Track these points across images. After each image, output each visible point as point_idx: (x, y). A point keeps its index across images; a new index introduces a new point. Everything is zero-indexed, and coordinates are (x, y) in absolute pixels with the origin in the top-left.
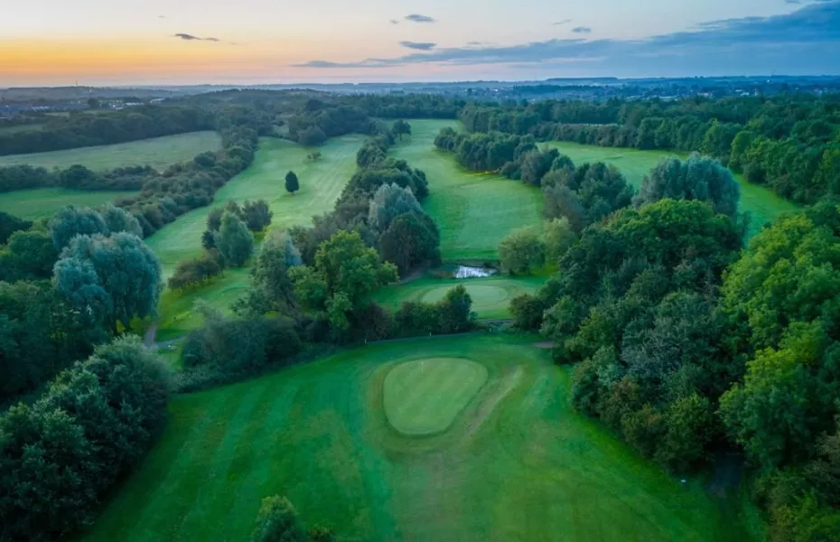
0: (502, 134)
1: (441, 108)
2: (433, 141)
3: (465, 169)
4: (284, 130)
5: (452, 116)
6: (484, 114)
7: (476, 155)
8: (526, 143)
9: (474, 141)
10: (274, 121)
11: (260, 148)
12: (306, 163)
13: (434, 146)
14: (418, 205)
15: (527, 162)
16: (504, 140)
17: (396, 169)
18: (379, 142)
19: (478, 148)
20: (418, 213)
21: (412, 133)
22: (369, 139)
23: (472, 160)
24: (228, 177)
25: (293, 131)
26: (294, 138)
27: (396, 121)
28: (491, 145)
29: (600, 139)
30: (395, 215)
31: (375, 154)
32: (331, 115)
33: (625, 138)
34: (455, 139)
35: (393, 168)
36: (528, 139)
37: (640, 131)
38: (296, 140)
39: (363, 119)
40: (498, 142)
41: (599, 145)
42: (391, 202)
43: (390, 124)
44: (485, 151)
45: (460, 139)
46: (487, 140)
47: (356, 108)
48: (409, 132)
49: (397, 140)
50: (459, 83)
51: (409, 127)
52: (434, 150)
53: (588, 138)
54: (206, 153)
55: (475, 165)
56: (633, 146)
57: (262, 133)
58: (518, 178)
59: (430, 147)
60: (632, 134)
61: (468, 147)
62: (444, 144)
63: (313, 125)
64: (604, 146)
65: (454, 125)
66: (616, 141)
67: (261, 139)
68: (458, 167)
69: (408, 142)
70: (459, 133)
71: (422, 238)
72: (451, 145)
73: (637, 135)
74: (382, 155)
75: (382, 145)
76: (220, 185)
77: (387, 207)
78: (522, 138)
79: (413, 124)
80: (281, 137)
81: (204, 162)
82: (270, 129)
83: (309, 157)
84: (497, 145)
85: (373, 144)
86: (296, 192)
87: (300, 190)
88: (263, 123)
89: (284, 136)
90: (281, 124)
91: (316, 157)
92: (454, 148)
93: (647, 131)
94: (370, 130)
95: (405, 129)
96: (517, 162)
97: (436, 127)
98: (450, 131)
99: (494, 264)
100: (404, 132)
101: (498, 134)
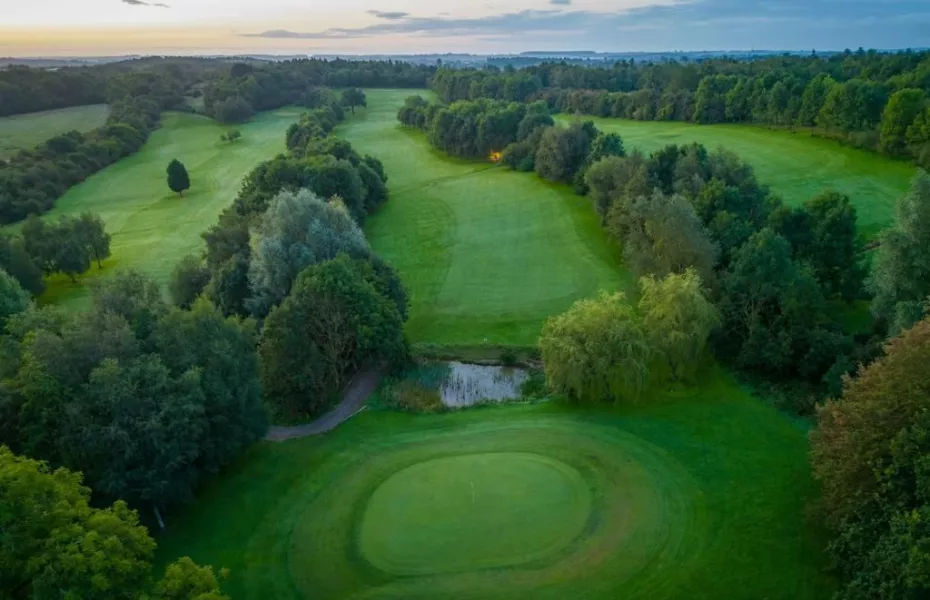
0: (496, 103)
1: (406, 75)
2: (395, 115)
3: (445, 153)
4: (198, 103)
5: (421, 84)
6: (464, 78)
7: (461, 133)
8: (536, 115)
9: (456, 112)
10: (188, 92)
11: (161, 126)
12: (217, 146)
13: (398, 123)
14: (357, 235)
15: (546, 145)
16: (501, 111)
17: (332, 156)
18: (320, 116)
19: (462, 122)
20: (358, 255)
21: (368, 105)
22: (309, 113)
23: (453, 140)
24: (94, 169)
25: (209, 103)
26: (209, 112)
27: (347, 90)
28: (482, 119)
29: (634, 109)
30: (307, 262)
31: (310, 132)
32: (260, 82)
33: (675, 107)
34: (426, 111)
35: (326, 154)
36: (539, 108)
37: (699, 96)
38: (211, 116)
39: (303, 87)
40: (491, 113)
41: (632, 118)
42: (295, 233)
43: (338, 95)
44: (474, 128)
45: (434, 110)
46: (475, 111)
47: (294, 74)
48: (364, 105)
49: (346, 114)
50: (426, 56)
51: (364, 96)
52: (398, 128)
53: (614, 109)
54: (70, 134)
55: (458, 149)
56: (688, 119)
57: (168, 106)
58: (530, 169)
59: (392, 123)
60: (686, 100)
61: (447, 120)
62: (411, 119)
63: (235, 94)
64: (641, 119)
65: (425, 95)
66: (660, 112)
67: (164, 114)
68: (432, 151)
69: (362, 118)
70: (432, 103)
71: (366, 321)
72: (422, 119)
73: (694, 102)
74: (321, 134)
75: (325, 120)
76: (74, 181)
77: (286, 244)
78: (528, 106)
79: (371, 94)
80: (194, 112)
81: (61, 146)
82: (181, 101)
83: (223, 138)
84: (492, 119)
85: (311, 119)
86: (184, 191)
87: (192, 188)
88: (171, 94)
89: (197, 110)
90: (197, 95)
91: (234, 138)
92: (426, 124)
93: (710, 96)
94: (311, 102)
95: (360, 100)
96: (527, 143)
97: (400, 97)
98: (418, 101)
99: (522, 359)
100: (356, 104)
101: (491, 102)
